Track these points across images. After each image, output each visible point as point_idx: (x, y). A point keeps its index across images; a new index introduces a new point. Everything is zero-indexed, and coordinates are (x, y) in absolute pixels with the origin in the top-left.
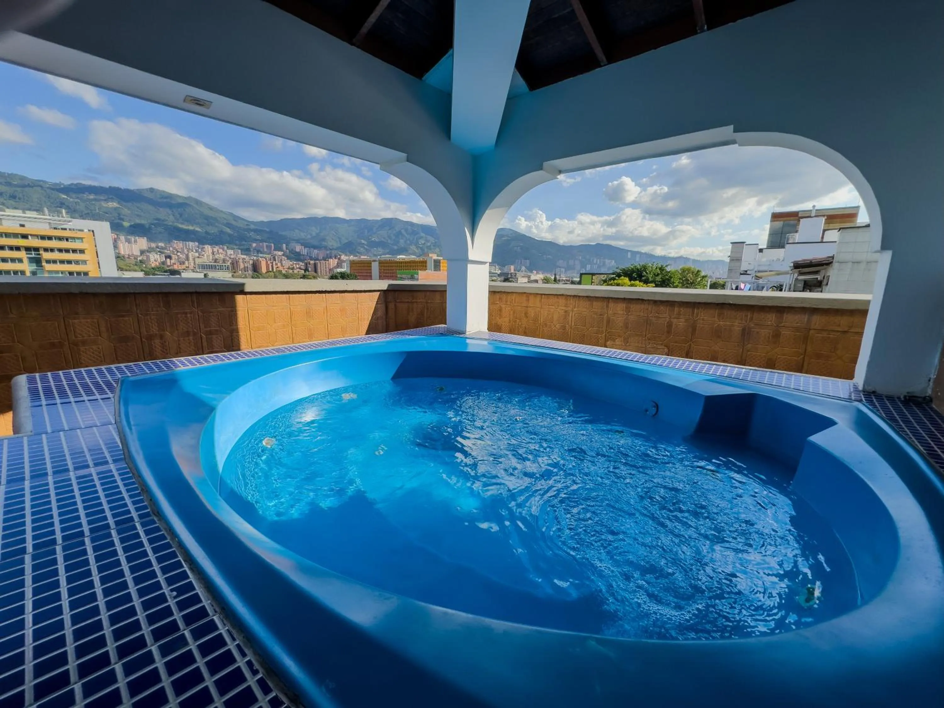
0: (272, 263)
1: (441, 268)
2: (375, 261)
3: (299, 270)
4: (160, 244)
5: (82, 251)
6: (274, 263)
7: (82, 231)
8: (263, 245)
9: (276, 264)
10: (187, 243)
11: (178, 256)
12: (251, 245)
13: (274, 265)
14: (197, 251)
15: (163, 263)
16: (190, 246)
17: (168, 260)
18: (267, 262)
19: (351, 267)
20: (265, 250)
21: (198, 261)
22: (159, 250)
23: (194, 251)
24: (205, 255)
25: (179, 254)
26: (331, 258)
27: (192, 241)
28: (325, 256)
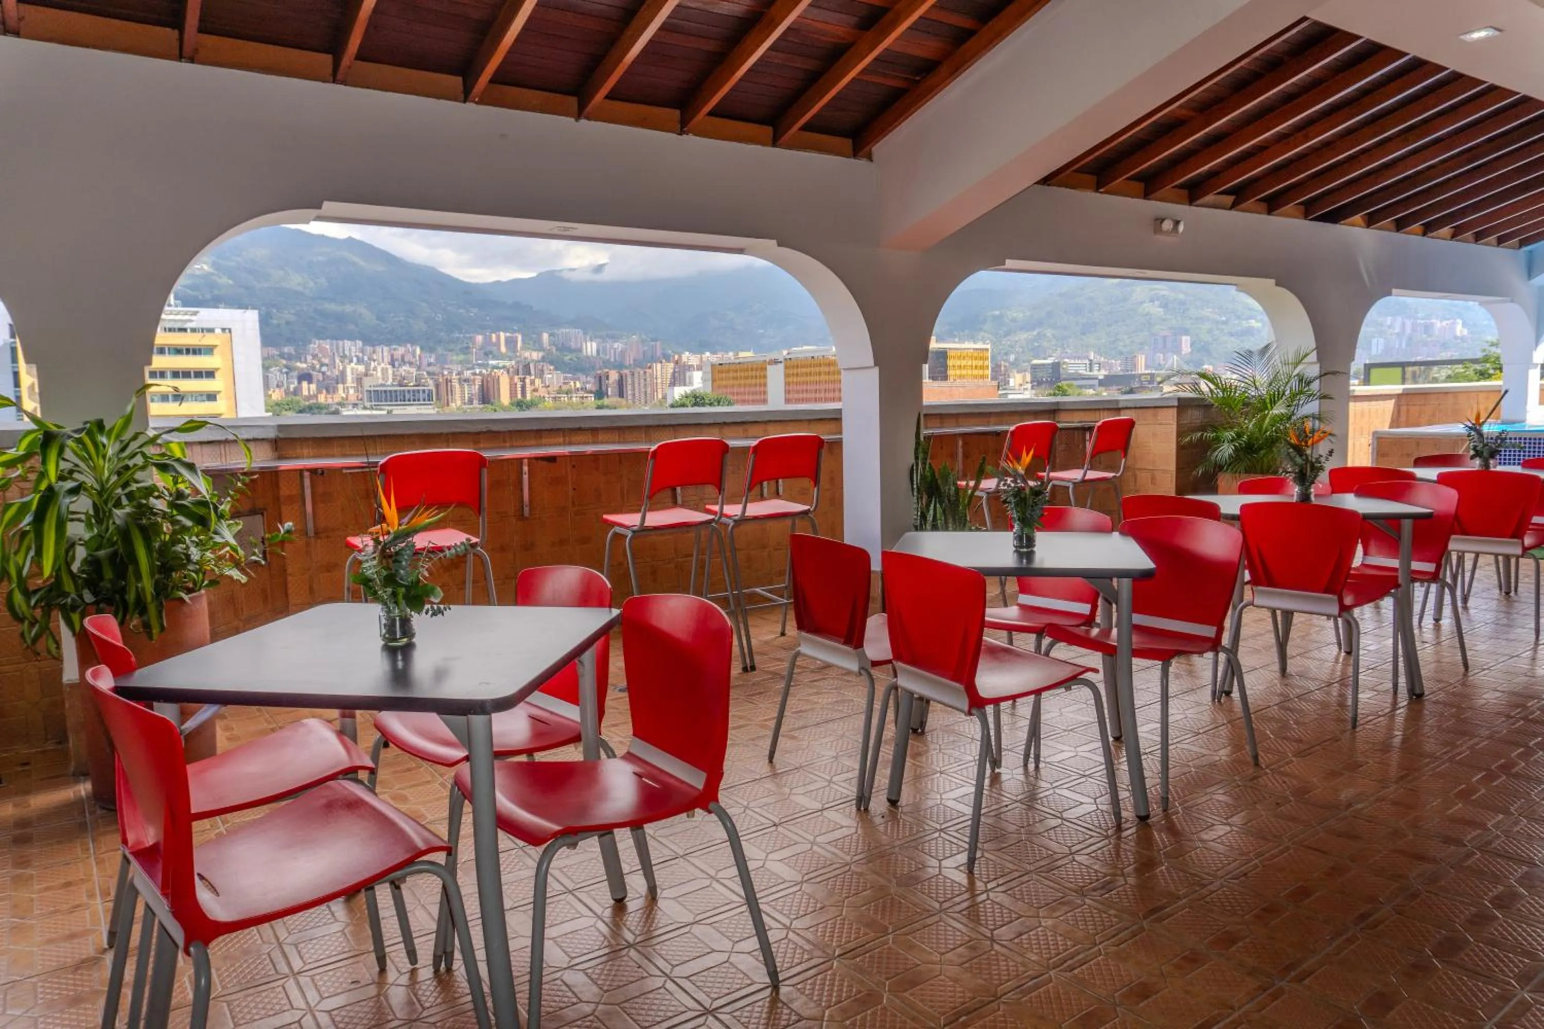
0: (523, 380)
1: (950, 372)
2: (776, 362)
3: (581, 394)
4: (286, 350)
5: (210, 374)
6: (528, 381)
7: (211, 330)
8: (498, 338)
9: (533, 382)
10: (340, 343)
11: (324, 373)
12: (472, 339)
13: (528, 385)
14: (360, 361)
15: (297, 392)
16: (347, 349)
17: (305, 384)
18: (511, 379)
19: (714, 381)
20: (503, 349)
21: (368, 383)
22: (284, 362)
23: (355, 359)
24: (379, 370)
25: (324, 369)
26: (655, 359)
27: (348, 339)
28: (641, 357)
